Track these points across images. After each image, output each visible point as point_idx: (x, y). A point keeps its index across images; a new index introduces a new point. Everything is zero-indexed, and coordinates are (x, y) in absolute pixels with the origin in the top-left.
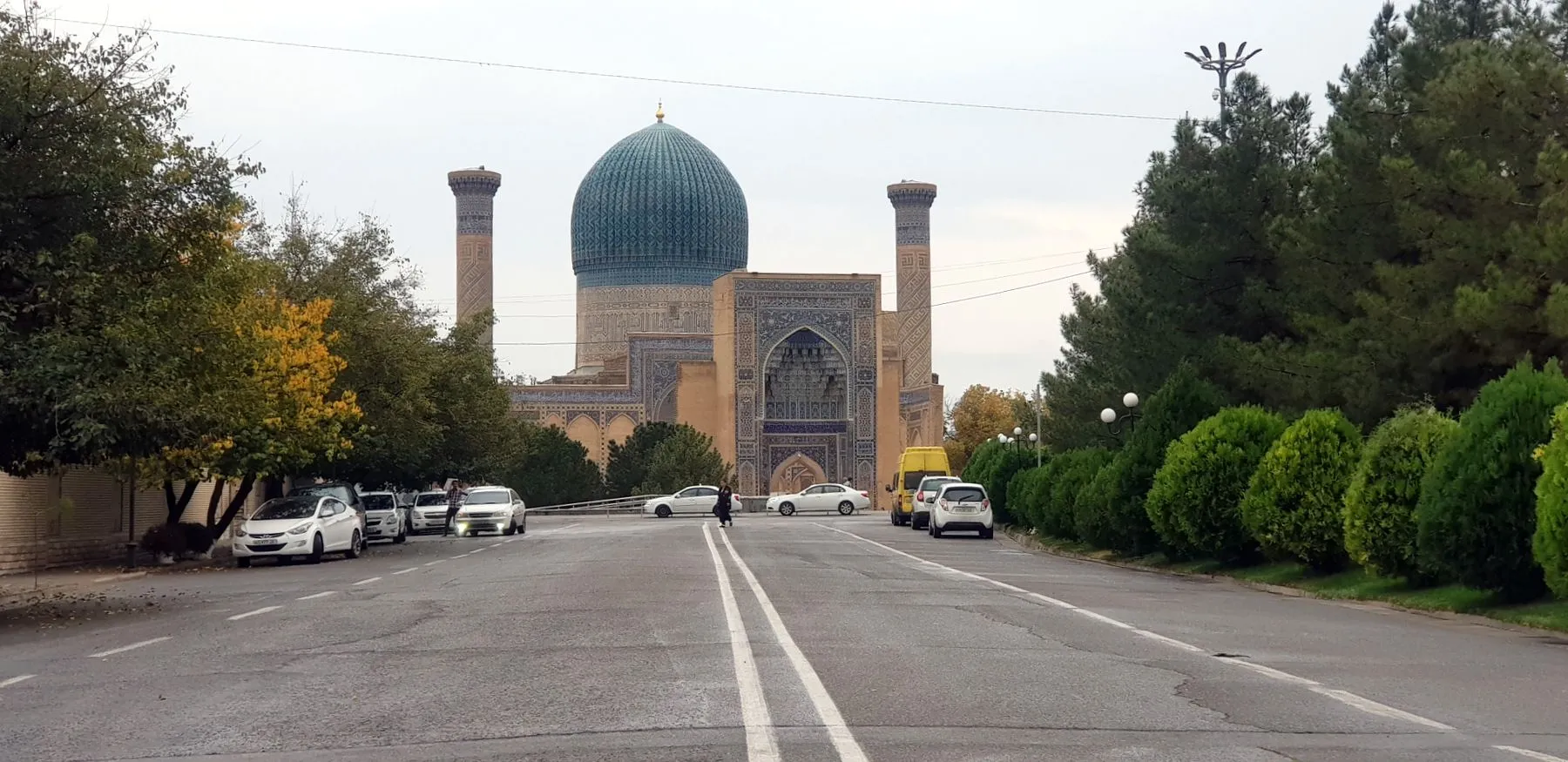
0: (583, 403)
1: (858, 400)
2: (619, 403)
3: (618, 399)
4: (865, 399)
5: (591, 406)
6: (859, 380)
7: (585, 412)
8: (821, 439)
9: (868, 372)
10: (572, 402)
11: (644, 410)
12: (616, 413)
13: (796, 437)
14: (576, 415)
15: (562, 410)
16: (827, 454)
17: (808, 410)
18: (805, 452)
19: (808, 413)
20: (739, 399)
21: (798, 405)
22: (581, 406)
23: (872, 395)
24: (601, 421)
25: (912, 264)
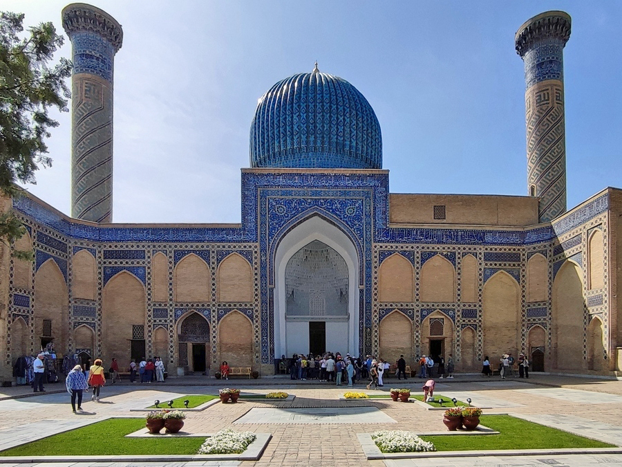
0: (192, 241)
2: (229, 241)
3: (229, 238)
5: (200, 244)
7: (194, 251)
10: (179, 241)
11: (258, 250)
12: (228, 253)
14: (185, 254)
15: (169, 250)
22: (189, 244)
24: (212, 260)
25: (548, 100)
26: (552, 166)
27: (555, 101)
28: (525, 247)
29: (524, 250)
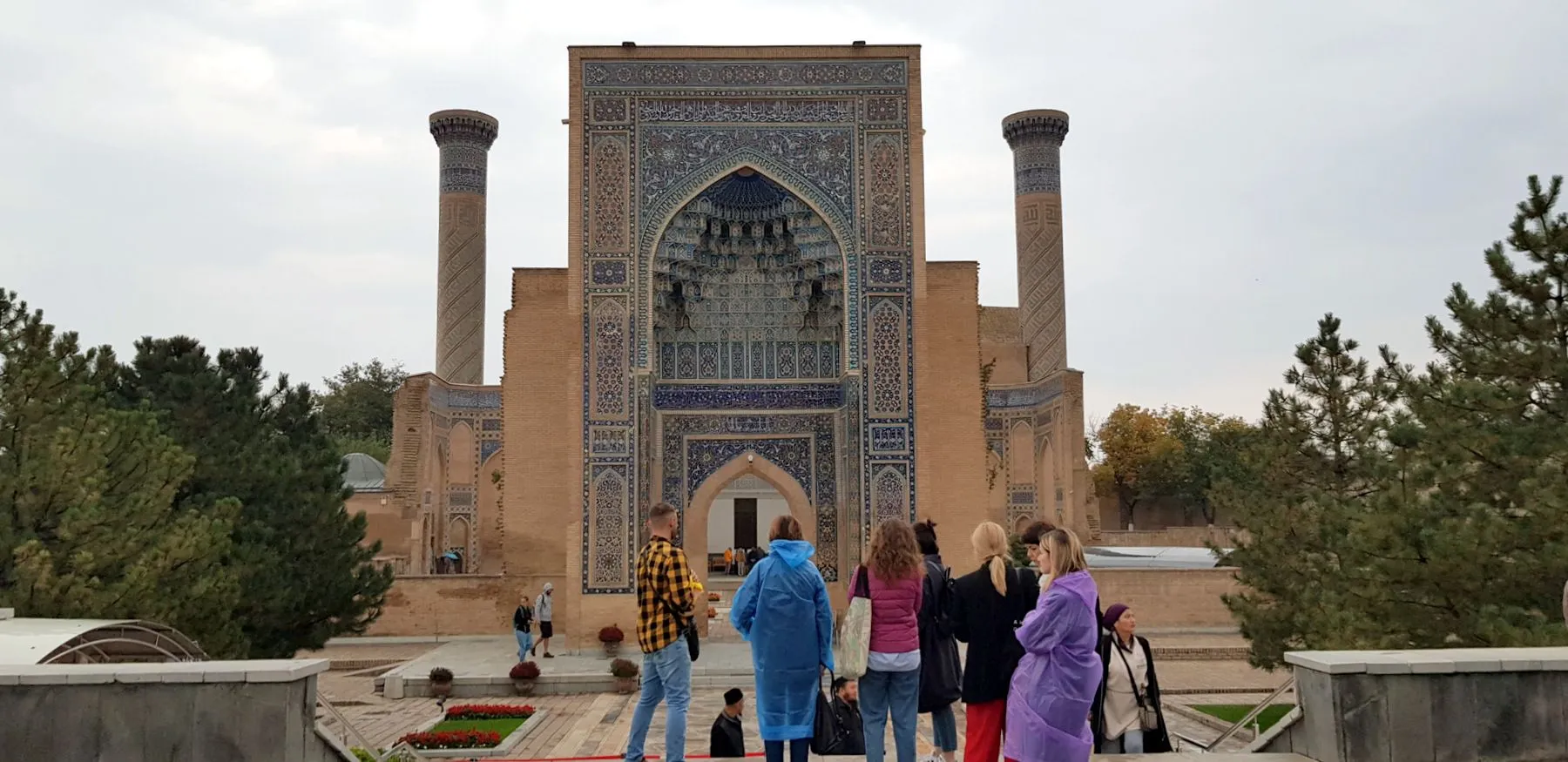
1: (871, 330)
4: (886, 327)
6: (871, 283)
8: (800, 422)
9: (894, 265)
13: (742, 419)
16: (812, 456)
17: (770, 360)
18: (765, 449)
19: (771, 366)
20: (593, 329)
21: (747, 351)
23: (904, 318)
25: (1037, 218)
26: (1042, 304)
27: (1046, 221)
28: (1008, 410)
29: (1006, 414)
